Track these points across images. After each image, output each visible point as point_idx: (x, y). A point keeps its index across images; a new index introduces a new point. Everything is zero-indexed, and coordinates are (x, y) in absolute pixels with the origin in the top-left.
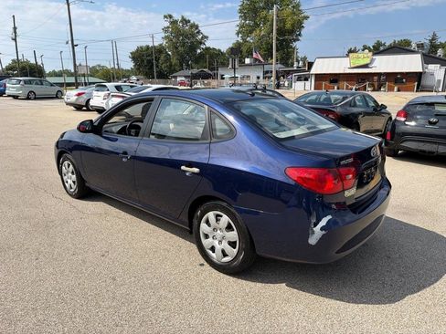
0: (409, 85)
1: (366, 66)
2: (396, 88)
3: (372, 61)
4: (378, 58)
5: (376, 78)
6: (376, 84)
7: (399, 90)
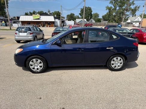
0: (52, 25)
1: (38, 19)
2: (48, 26)
3: (40, 17)
4: (42, 17)
5: (42, 23)
6: (43, 25)
7: (49, 27)
